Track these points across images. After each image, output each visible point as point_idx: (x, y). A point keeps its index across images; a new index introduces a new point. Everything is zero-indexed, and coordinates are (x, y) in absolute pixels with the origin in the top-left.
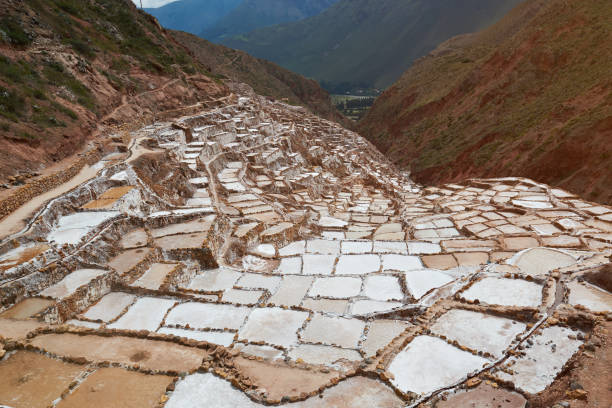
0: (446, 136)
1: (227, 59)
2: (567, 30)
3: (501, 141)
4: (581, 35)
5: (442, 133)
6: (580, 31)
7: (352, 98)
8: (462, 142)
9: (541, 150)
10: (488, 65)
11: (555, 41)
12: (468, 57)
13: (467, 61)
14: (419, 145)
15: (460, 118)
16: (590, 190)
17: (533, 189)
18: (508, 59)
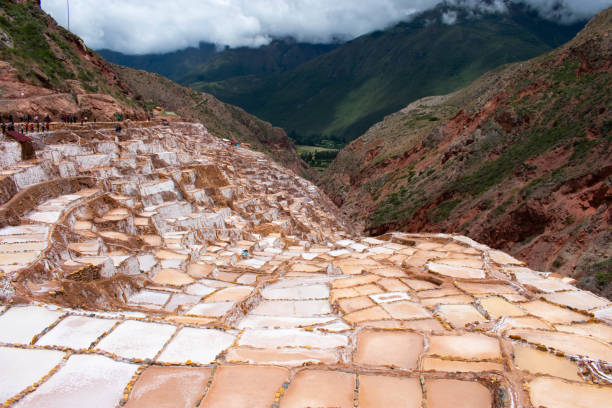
0: (405, 191)
1: (192, 101)
2: (530, 92)
3: (460, 198)
4: (544, 99)
5: (402, 187)
6: (541, 94)
7: (320, 150)
8: (421, 197)
9: (501, 210)
10: (453, 122)
11: (519, 103)
12: (436, 116)
13: (435, 119)
14: (375, 199)
15: (421, 173)
16: (553, 259)
17: (468, 251)
18: (472, 117)
